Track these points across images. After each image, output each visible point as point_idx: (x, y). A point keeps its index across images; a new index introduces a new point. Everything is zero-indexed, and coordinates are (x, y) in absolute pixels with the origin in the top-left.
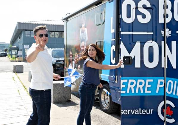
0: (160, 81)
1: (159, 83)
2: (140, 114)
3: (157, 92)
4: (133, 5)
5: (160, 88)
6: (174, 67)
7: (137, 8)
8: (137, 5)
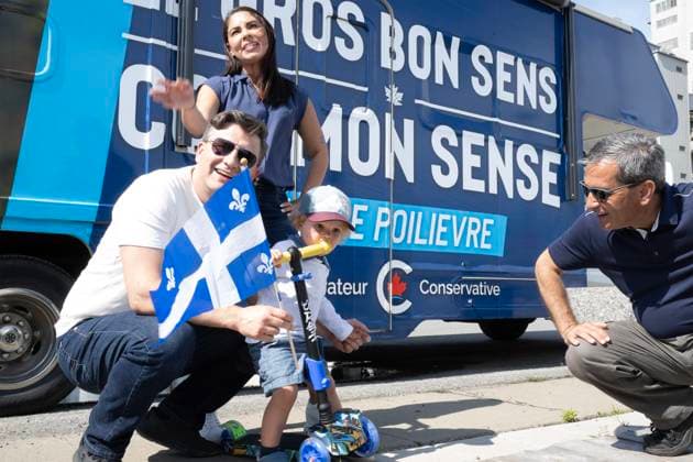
0: (382, 210)
1: (379, 217)
2: (340, 293)
3: (376, 238)
4: (328, 10)
5: (382, 229)
6: (410, 178)
7: (334, 18)
8: (335, 9)
